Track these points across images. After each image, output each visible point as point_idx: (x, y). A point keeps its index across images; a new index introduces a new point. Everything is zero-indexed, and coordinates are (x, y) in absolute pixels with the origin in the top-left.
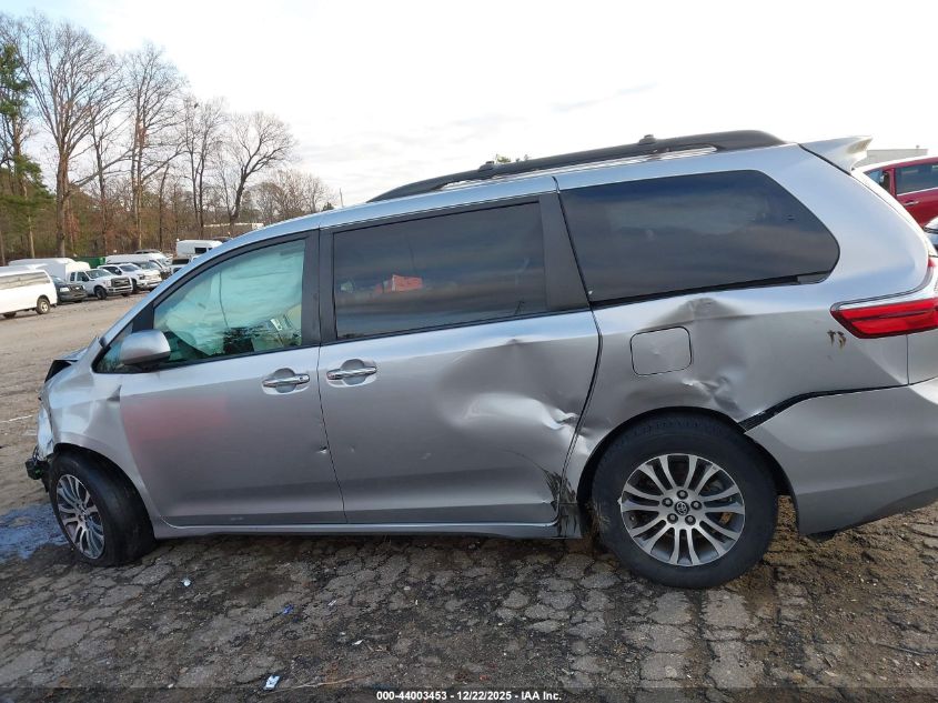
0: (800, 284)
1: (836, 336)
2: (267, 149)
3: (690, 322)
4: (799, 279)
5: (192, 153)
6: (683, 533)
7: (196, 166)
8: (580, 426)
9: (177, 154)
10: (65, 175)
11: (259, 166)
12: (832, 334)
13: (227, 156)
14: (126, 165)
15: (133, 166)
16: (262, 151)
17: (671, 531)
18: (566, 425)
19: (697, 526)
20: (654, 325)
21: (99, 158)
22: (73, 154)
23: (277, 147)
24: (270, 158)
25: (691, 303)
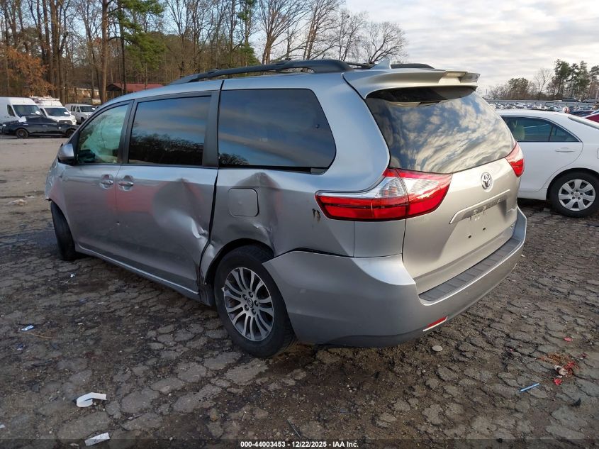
0: (311, 173)
1: (316, 213)
2: (388, 46)
3: (258, 187)
4: (312, 170)
5: (341, 47)
6: (250, 317)
7: (342, 55)
8: (210, 239)
9: (331, 47)
10: (268, 56)
11: (380, 58)
12: (314, 211)
13: (362, 50)
14: (301, 52)
15: (305, 53)
16: (383, 48)
17: (245, 315)
18: (203, 237)
19: (256, 317)
20: (239, 185)
21: (289, 46)
22: (274, 43)
23: (393, 46)
24: (388, 53)
25: (257, 174)
